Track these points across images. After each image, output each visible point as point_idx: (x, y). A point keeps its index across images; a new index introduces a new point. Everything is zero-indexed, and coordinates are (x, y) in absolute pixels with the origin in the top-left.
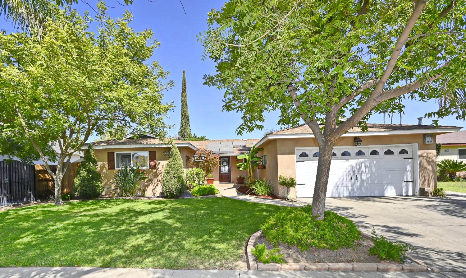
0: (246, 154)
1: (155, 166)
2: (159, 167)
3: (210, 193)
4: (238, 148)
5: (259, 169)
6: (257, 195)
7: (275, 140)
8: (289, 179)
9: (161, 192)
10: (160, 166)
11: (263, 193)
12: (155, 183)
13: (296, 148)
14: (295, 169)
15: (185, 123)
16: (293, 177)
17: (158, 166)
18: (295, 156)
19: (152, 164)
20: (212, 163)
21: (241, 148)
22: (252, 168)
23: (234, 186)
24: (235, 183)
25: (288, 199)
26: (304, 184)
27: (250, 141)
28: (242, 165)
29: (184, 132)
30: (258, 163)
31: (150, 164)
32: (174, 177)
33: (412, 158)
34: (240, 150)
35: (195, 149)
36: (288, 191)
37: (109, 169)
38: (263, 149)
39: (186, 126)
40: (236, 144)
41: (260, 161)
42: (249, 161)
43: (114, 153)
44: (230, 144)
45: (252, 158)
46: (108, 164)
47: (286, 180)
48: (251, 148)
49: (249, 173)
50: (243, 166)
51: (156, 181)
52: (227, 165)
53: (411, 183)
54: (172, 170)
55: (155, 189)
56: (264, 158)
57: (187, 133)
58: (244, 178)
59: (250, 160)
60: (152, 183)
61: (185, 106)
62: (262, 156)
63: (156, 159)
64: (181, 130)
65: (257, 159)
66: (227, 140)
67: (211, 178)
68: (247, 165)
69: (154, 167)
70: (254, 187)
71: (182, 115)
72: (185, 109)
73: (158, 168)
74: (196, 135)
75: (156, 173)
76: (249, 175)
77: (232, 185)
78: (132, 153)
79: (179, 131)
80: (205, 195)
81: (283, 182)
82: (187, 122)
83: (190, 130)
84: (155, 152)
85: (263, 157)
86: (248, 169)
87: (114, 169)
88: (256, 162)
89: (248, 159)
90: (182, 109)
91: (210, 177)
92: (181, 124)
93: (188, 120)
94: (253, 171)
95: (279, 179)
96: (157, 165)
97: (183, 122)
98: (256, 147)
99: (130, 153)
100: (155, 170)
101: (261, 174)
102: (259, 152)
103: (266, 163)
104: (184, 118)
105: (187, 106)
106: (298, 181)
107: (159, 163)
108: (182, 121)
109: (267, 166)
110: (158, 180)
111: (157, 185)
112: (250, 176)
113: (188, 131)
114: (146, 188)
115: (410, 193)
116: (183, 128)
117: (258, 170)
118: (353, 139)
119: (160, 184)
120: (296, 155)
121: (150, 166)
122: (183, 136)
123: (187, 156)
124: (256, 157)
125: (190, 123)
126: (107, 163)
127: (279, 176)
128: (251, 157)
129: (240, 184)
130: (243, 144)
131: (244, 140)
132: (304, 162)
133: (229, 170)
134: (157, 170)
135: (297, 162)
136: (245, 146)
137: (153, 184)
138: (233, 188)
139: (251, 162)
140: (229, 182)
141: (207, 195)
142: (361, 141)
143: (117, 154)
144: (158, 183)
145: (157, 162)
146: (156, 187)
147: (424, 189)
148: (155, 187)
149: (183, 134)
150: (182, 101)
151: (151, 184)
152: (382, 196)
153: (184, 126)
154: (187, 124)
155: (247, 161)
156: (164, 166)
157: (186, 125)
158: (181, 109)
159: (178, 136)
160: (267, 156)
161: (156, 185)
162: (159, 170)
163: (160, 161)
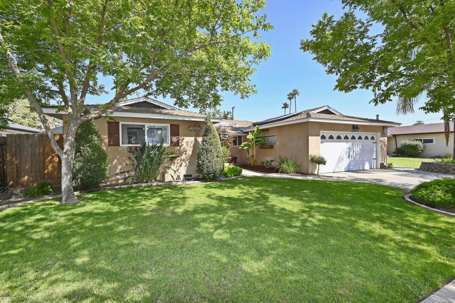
1: (178, 142)
5: (262, 148)
9: (185, 174)
10: (184, 143)
12: (178, 163)
13: (321, 131)
14: (320, 149)
17: (181, 143)
18: (320, 138)
19: (175, 139)
28: (246, 144)
31: (171, 140)
33: (376, 143)
37: (109, 145)
43: (119, 123)
46: (109, 137)
51: (179, 161)
53: (375, 160)
55: (178, 170)
56: (269, 138)
60: (175, 163)
63: (178, 135)
69: (177, 144)
73: (182, 145)
75: (179, 150)
78: (147, 125)
84: (178, 126)
86: (250, 148)
87: (119, 145)
89: (252, 138)
95: (309, 158)
96: (180, 141)
99: (144, 126)
100: (178, 148)
107: (183, 139)
109: (276, 146)
110: (181, 160)
111: (181, 166)
114: (167, 170)
115: (375, 168)
118: (352, 127)
119: (184, 164)
121: (172, 142)
126: (107, 136)
127: (310, 155)
132: (323, 143)
134: (181, 147)
136: (232, 126)
137: (176, 165)
142: (359, 128)
143: (122, 125)
144: (182, 163)
145: (180, 138)
146: (180, 168)
147: (383, 164)
148: (177, 168)
151: (173, 165)
152: (364, 170)
156: (189, 142)
161: (179, 165)
162: (183, 147)
163: (184, 137)
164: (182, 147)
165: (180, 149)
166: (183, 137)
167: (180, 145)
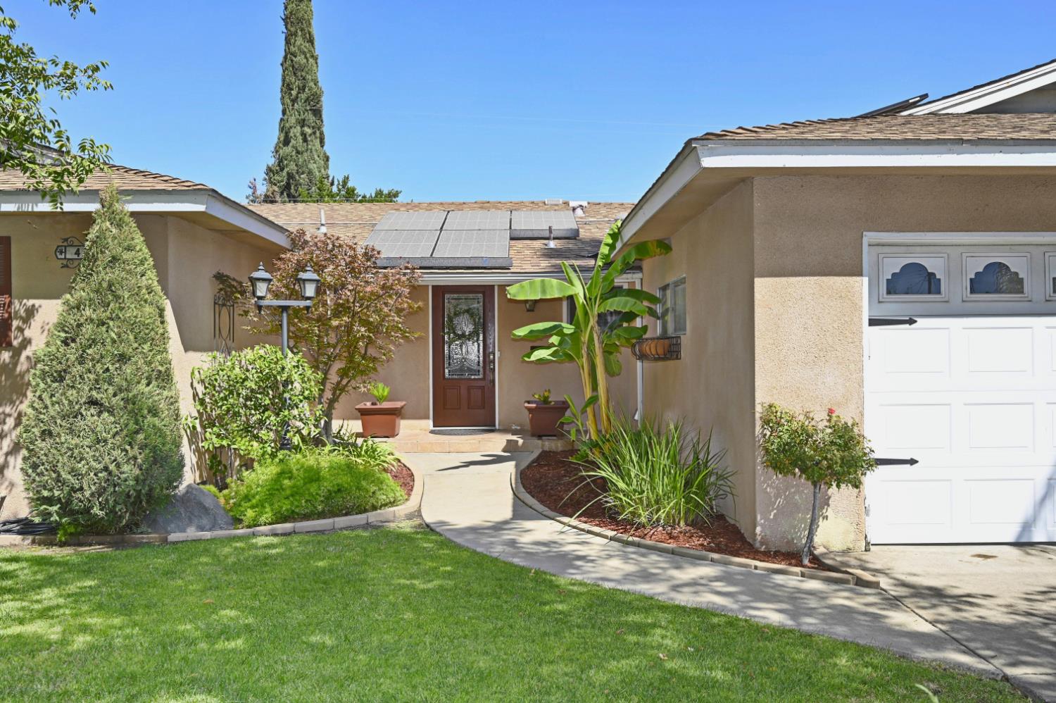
0: (573, 276)
1: (4, 326)
2: (27, 333)
3: (338, 500)
4: (538, 244)
5: (642, 357)
6: (628, 525)
7: (744, 178)
8: (823, 434)
10: (34, 330)
11: (662, 514)
13: (869, 237)
14: (861, 370)
15: (303, 123)
16: (846, 416)
17: (21, 330)
18: (862, 285)
20: (374, 318)
21: (552, 244)
22: (607, 352)
23: (510, 447)
24: (514, 433)
25: (817, 562)
26: (912, 462)
27: (603, 211)
28: (548, 333)
29: (293, 167)
30: (638, 323)
32: (92, 402)
34: (550, 254)
35: (280, 240)
36: (818, 508)
38: (665, 246)
39: (305, 140)
40: (525, 221)
41: (652, 313)
42: (586, 314)
44: (500, 220)
45: (604, 297)
47: (805, 435)
48: (597, 243)
49: (585, 375)
50: (555, 339)
52: (475, 334)
54: (81, 360)
56: (675, 294)
57: (310, 173)
58: (564, 407)
59: (596, 311)
61: (299, 41)
62: (664, 288)
64: (280, 161)
65: (631, 300)
66: (484, 206)
67: (386, 405)
68: (575, 336)
70: (606, 472)
71: (287, 87)
72: (300, 59)
73: (26, 342)
74: (350, 185)
75: (9, 369)
76: (588, 393)
77: (496, 443)
79: (272, 161)
80: (306, 517)
81: (785, 448)
82: (310, 118)
83: (327, 159)
84: (5, 243)
85: (669, 292)
86: (579, 356)
88: (630, 316)
89: (581, 299)
90: (289, 55)
91: (381, 399)
92: (282, 129)
93: (317, 113)
94: (609, 372)
95: (758, 429)
96: (15, 323)
97: (293, 120)
98: (628, 234)
100: (4, 358)
101: (654, 387)
102: (646, 264)
103: (680, 327)
104: (294, 101)
105: (311, 41)
106: (877, 441)
107: (31, 312)
108: (284, 112)
109: (686, 341)
112: (594, 400)
113: (312, 166)
116: (288, 150)
117: (639, 364)
120: (865, 280)
122: (288, 186)
123: (219, 277)
124: (632, 293)
125: (325, 129)
127: (758, 409)
128: (598, 292)
129: (540, 437)
130: (564, 222)
131: (572, 204)
132: (911, 322)
133: (487, 361)
134: (17, 353)
135: (873, 322)
136: (573, 236)
138: (498, 460)
139: (602, 318)
140: (487, 424)
141: (321, 515)
145: (16, 306)
149: (290, 176)
150: (286, 20)
153: (297, 141)
154: (308, 130)
155: (579, 312)
157: (304, 135)
158: (281, 59)
159: (262, 189)
160: (688, 287)
162: (28, 352)
163: (37, 302)
164: (24, 354)
165: (16, 364)
166: (30, 302)
167: (15, 343)
